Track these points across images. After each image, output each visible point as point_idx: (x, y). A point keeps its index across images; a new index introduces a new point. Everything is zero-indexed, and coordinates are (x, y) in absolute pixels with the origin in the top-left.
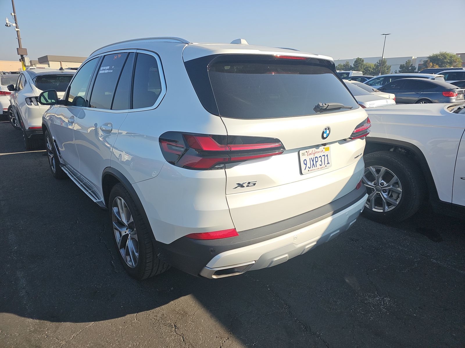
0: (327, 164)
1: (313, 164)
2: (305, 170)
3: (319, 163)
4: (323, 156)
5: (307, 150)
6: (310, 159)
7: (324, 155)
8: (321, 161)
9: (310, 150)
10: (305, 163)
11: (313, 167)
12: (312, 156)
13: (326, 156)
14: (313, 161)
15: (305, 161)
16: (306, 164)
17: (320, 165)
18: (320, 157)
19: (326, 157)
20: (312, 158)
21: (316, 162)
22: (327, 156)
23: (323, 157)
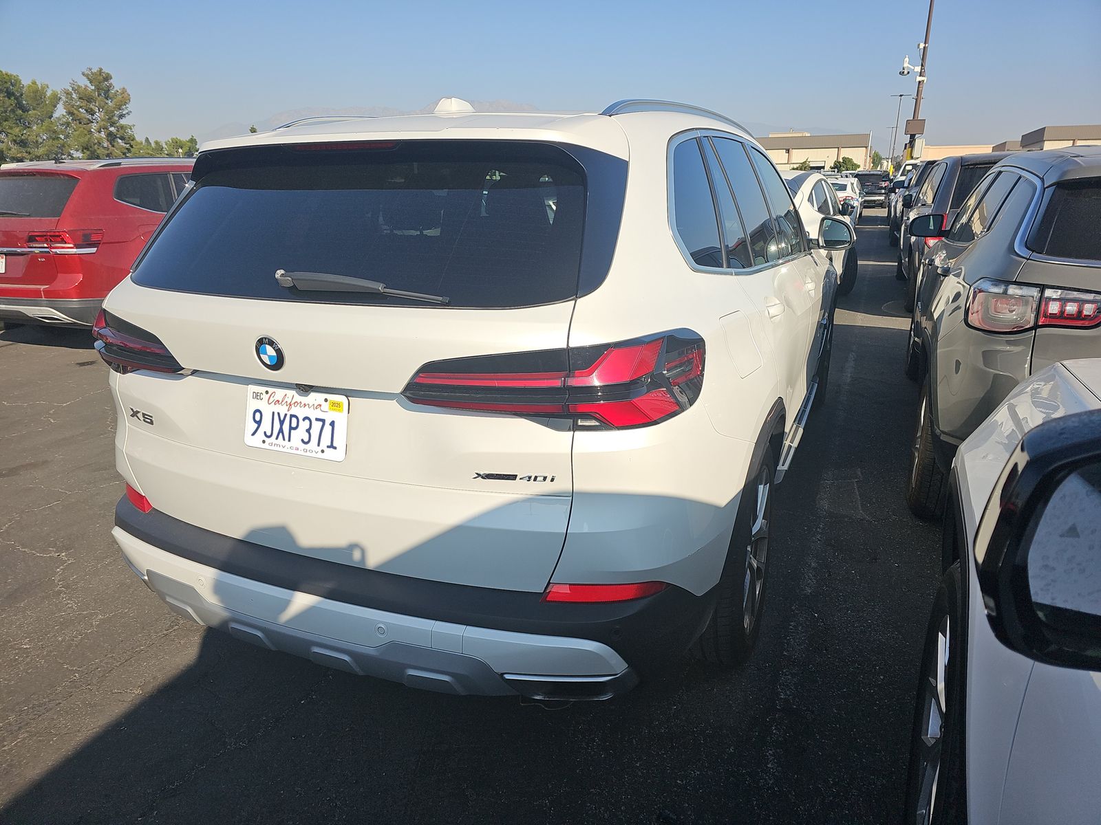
0: (328, 447)
1: (281, 431)
2: (253, 434)
3: (300, 434)
4: (317, 420)
5: (271, 390)
6: (273, 413)
7: (323, 421)
8: (308, 431)
9: (280, 393)
10: (258, 418)
11: (277, 438)
12: (283, 410)
13: (327, 423)
14: (282, 423)
15: (258, 415)
16: (259, 423)
17: (302, 440)
18: (307, 421)
19: (328, 428)
20: (279, 414)
21: (291, 428)
22: (332, 424)
23: (317, 426)
